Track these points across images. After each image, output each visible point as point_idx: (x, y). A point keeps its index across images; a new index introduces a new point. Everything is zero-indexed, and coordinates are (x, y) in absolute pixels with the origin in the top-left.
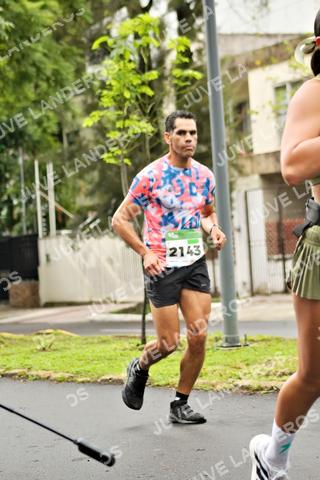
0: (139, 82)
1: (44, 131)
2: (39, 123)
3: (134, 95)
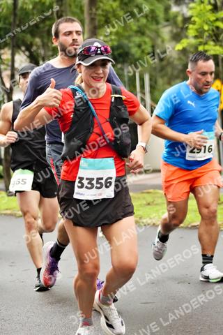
0: (215, 18)
1: (143, 51)
2: (139, 46)
3: (211, 28)
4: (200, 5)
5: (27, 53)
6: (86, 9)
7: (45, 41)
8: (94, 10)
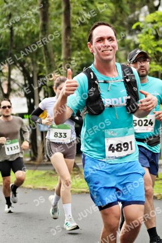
4: (145, 35)
5: (21, 68)
6: (63, 37)
7: (34, 60)
8: (69, 38)
